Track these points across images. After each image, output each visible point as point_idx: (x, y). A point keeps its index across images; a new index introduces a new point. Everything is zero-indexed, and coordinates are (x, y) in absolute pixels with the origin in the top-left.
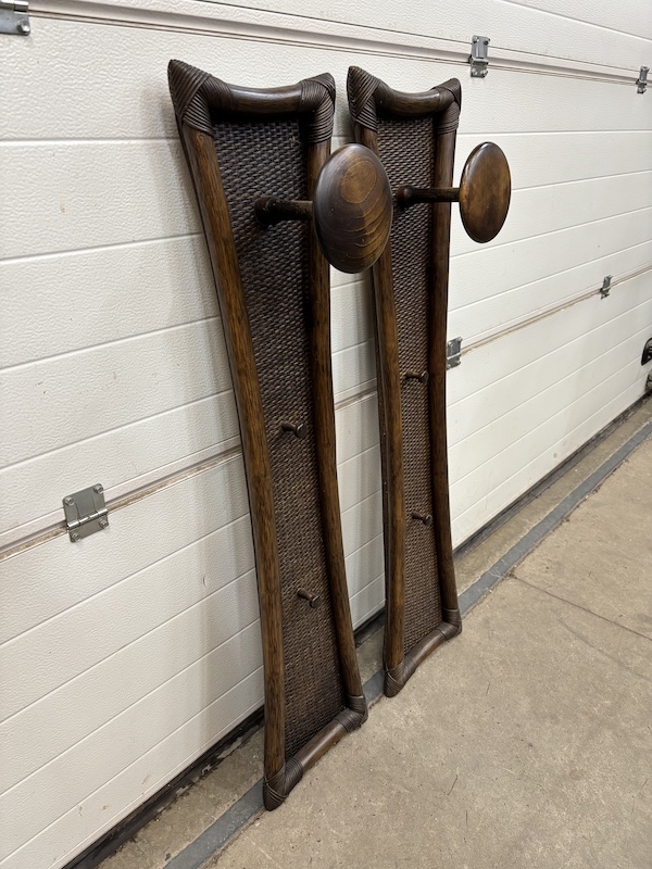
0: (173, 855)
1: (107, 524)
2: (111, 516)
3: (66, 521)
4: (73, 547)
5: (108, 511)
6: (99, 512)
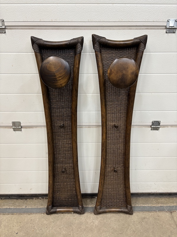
0: (27, 207)
1: (21, 130)
2: (22, 129)
3: (12, 126)
4: (14, 132)
5: (21, 128)
6: (19, 127)
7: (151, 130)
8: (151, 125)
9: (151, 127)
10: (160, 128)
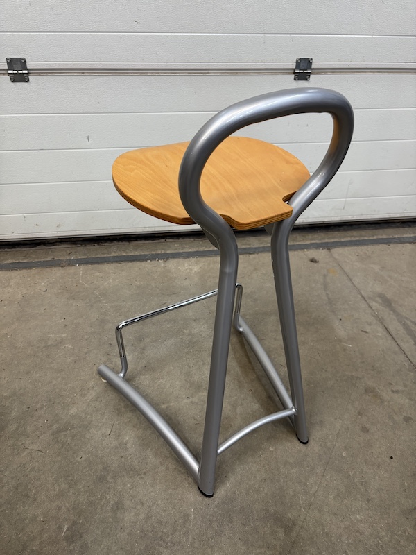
1: (28, 80)
2: (30, 77)
3: (7, 70)
4: (12, 84)
5: (28, 73)
6: (24, 72)
7: (295, 79)
8: (294, 67)
9: (294, 73)
10: (311, 76)
